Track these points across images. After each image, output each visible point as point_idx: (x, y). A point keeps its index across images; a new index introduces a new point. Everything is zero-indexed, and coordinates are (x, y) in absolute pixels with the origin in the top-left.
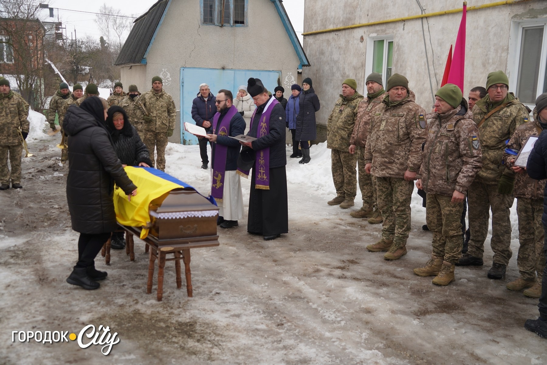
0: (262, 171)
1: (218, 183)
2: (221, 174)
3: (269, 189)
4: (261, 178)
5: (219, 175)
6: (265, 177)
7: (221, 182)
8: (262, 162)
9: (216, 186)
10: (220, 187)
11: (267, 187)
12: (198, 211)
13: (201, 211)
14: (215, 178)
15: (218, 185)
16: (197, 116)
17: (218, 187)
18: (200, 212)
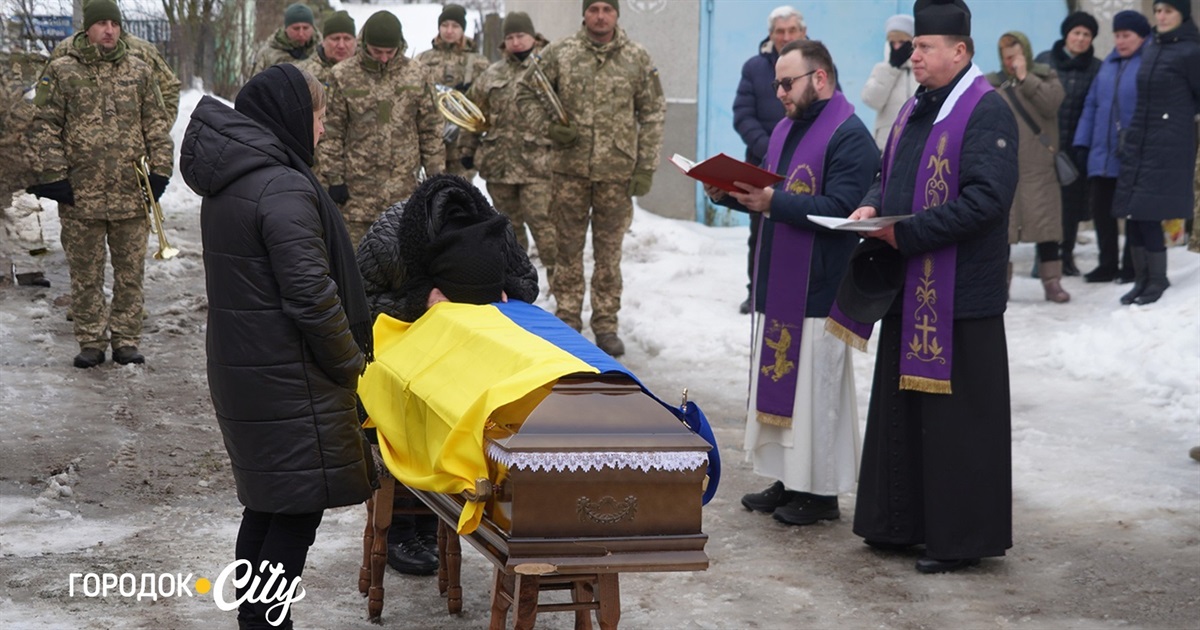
0: (926, 328)
1: (779, 363)
2: (790, 331)
3: (949, 391)
4: (921, 353)
5: (784, 332)
6: (936, 350)
7: (788, 359)
8: (926, 295)
9: (772, 373)
10: (785, 376)
11: (944, 387)
12: (640, 450)
13: (651, 450)
14: (770, 343)
15: (780, 368)
16: (750, 123)
17: (779, 375)
18: (646, 455)
